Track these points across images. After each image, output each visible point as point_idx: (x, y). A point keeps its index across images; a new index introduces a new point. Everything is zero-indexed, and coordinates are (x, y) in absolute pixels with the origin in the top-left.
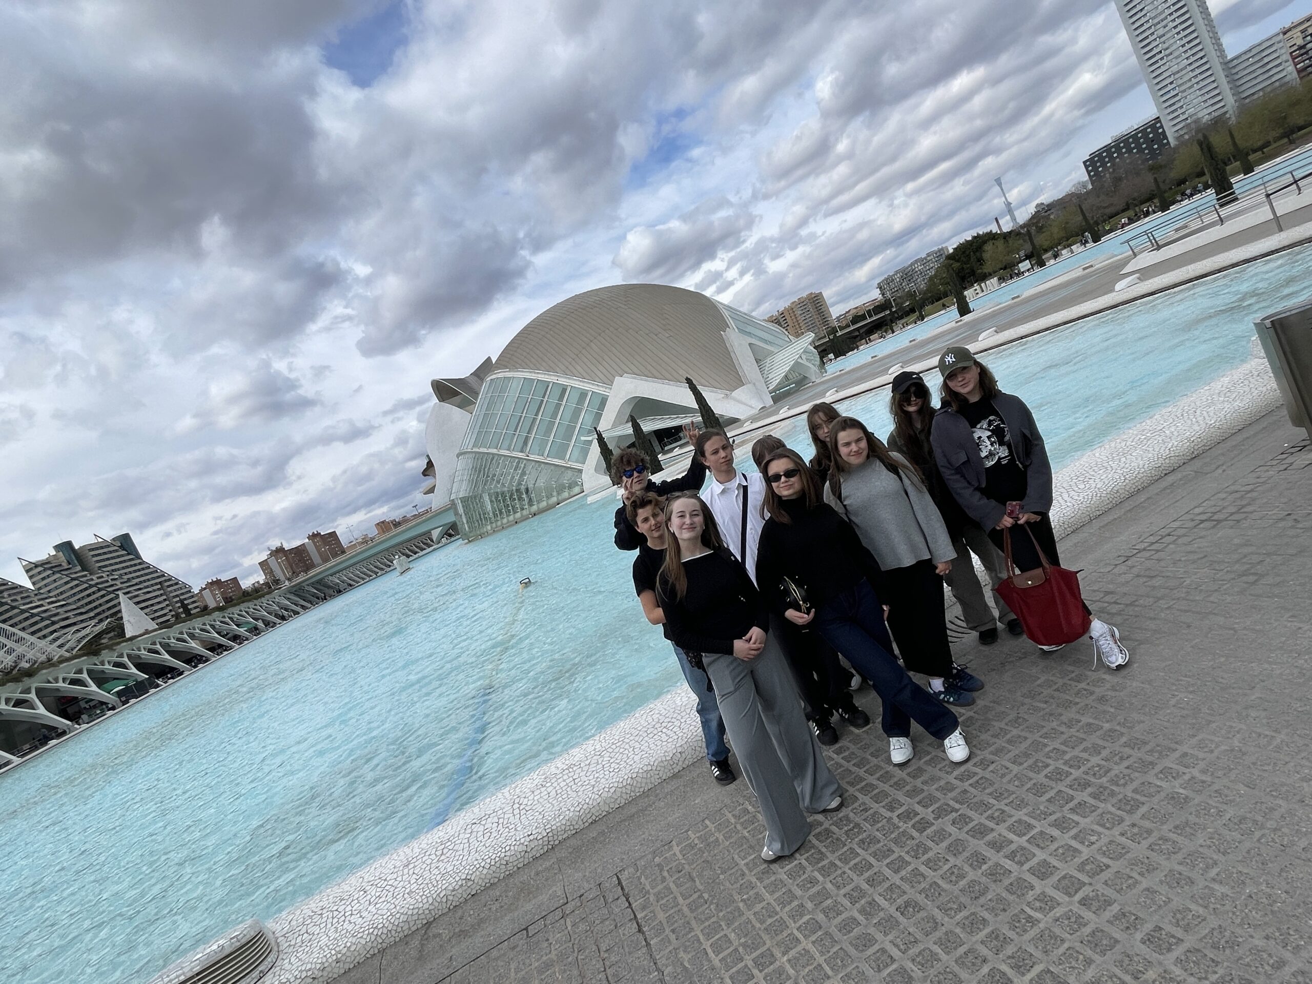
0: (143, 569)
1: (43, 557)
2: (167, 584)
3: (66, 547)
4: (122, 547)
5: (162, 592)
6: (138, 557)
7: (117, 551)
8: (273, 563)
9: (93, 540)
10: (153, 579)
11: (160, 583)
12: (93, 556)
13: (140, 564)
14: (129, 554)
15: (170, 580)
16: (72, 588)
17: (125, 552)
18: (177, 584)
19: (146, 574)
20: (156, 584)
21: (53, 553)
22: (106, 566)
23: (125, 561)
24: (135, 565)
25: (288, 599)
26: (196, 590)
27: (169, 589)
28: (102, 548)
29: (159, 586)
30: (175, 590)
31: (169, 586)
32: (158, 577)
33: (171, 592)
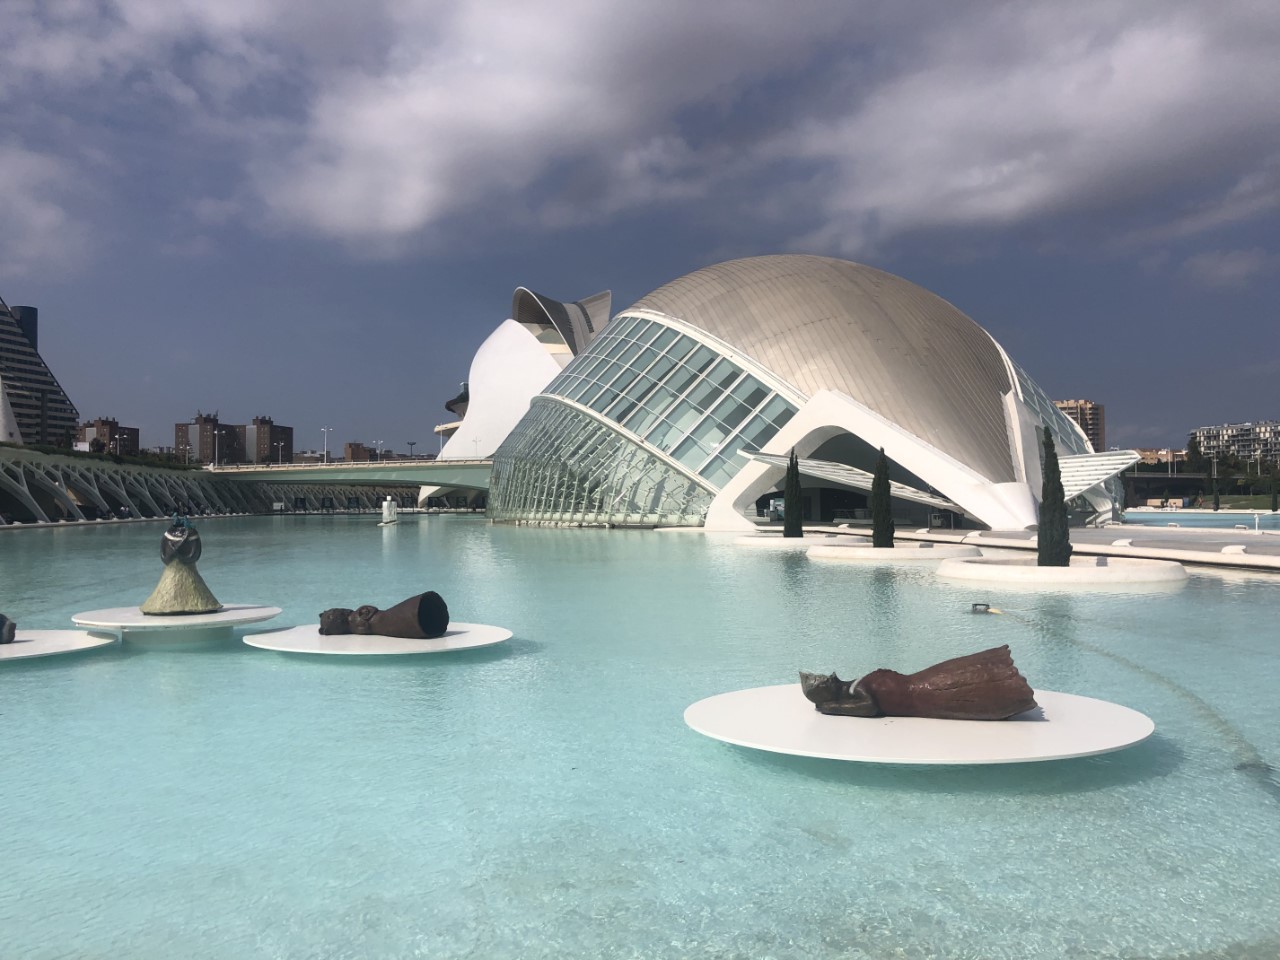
0: (31, 363)
2: (50, 396)
4: (19, 323)
5: (39, 403)
6: (34, 344)
7: (11, 325)
8: (194, 432)
10: (38, 382)
11: (43, 391)
13: (31, 354)
14: (23, 336)
15: (57, 393)
17: (19, 331)
18: (63, 402)
19: (32, 372)
20: (37, 390)
23: (14, 343)
24: (24, 353)
25: (203, 489)
26: (81, 421)
27: (50, 405)
29: (40, 395)
30: (56, 410)
31: (52, 401)
32: (44, 383)
33: (50, 409)
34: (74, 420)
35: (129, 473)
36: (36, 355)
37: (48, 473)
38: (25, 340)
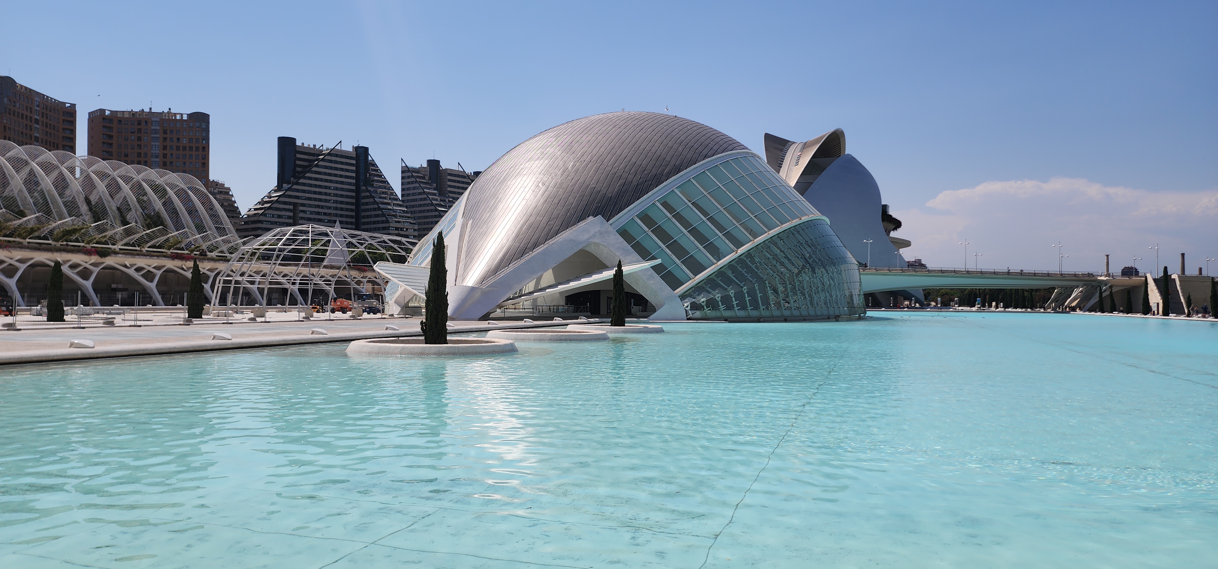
1: (417, 165)
3: (434, 164)
9: (455, 167)
12: (450, 180)
16: (421, 200)
21: (425, 165)
28: (459, 176)
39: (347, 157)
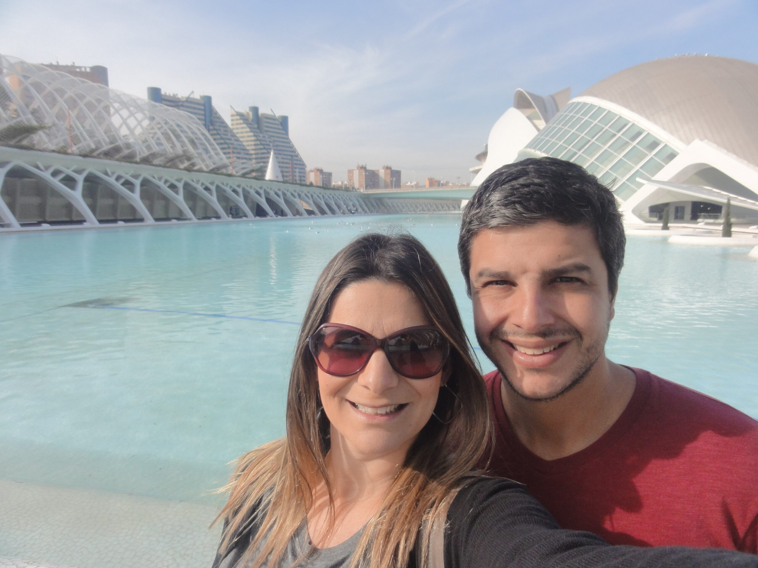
1: (243, 110)
2: (294, 158)
3: (255, 110)
4: (281, 124)
5: (291, 161)
6: (287, 133)
7: (278, 125)
8: (356, 173)
9: (269, 112)
10: (289, 151)
11: (292, 156)
12: (266, 122)
13: (286, 139)
14: (283, 129)
15: (298, 156)
17: (281, 127)
18: (300, 161)
19: (287, 147)
20: (290, 155)
21: (248, 110)
22: (269, 131)
23: (279, 133)
24: (284, 138)
25: (358, 201)
26: (308, 169)
27: (294, 162)
28: (271, 119)
29: (290, 157)
31: (295, 160)
32: (292, 152)
33: (294, 164)
34: (304, 169)
35: (326, 194)
36: (288, 139)
37: (292, 194)
38: (284, 132)
39: (198, 104)
